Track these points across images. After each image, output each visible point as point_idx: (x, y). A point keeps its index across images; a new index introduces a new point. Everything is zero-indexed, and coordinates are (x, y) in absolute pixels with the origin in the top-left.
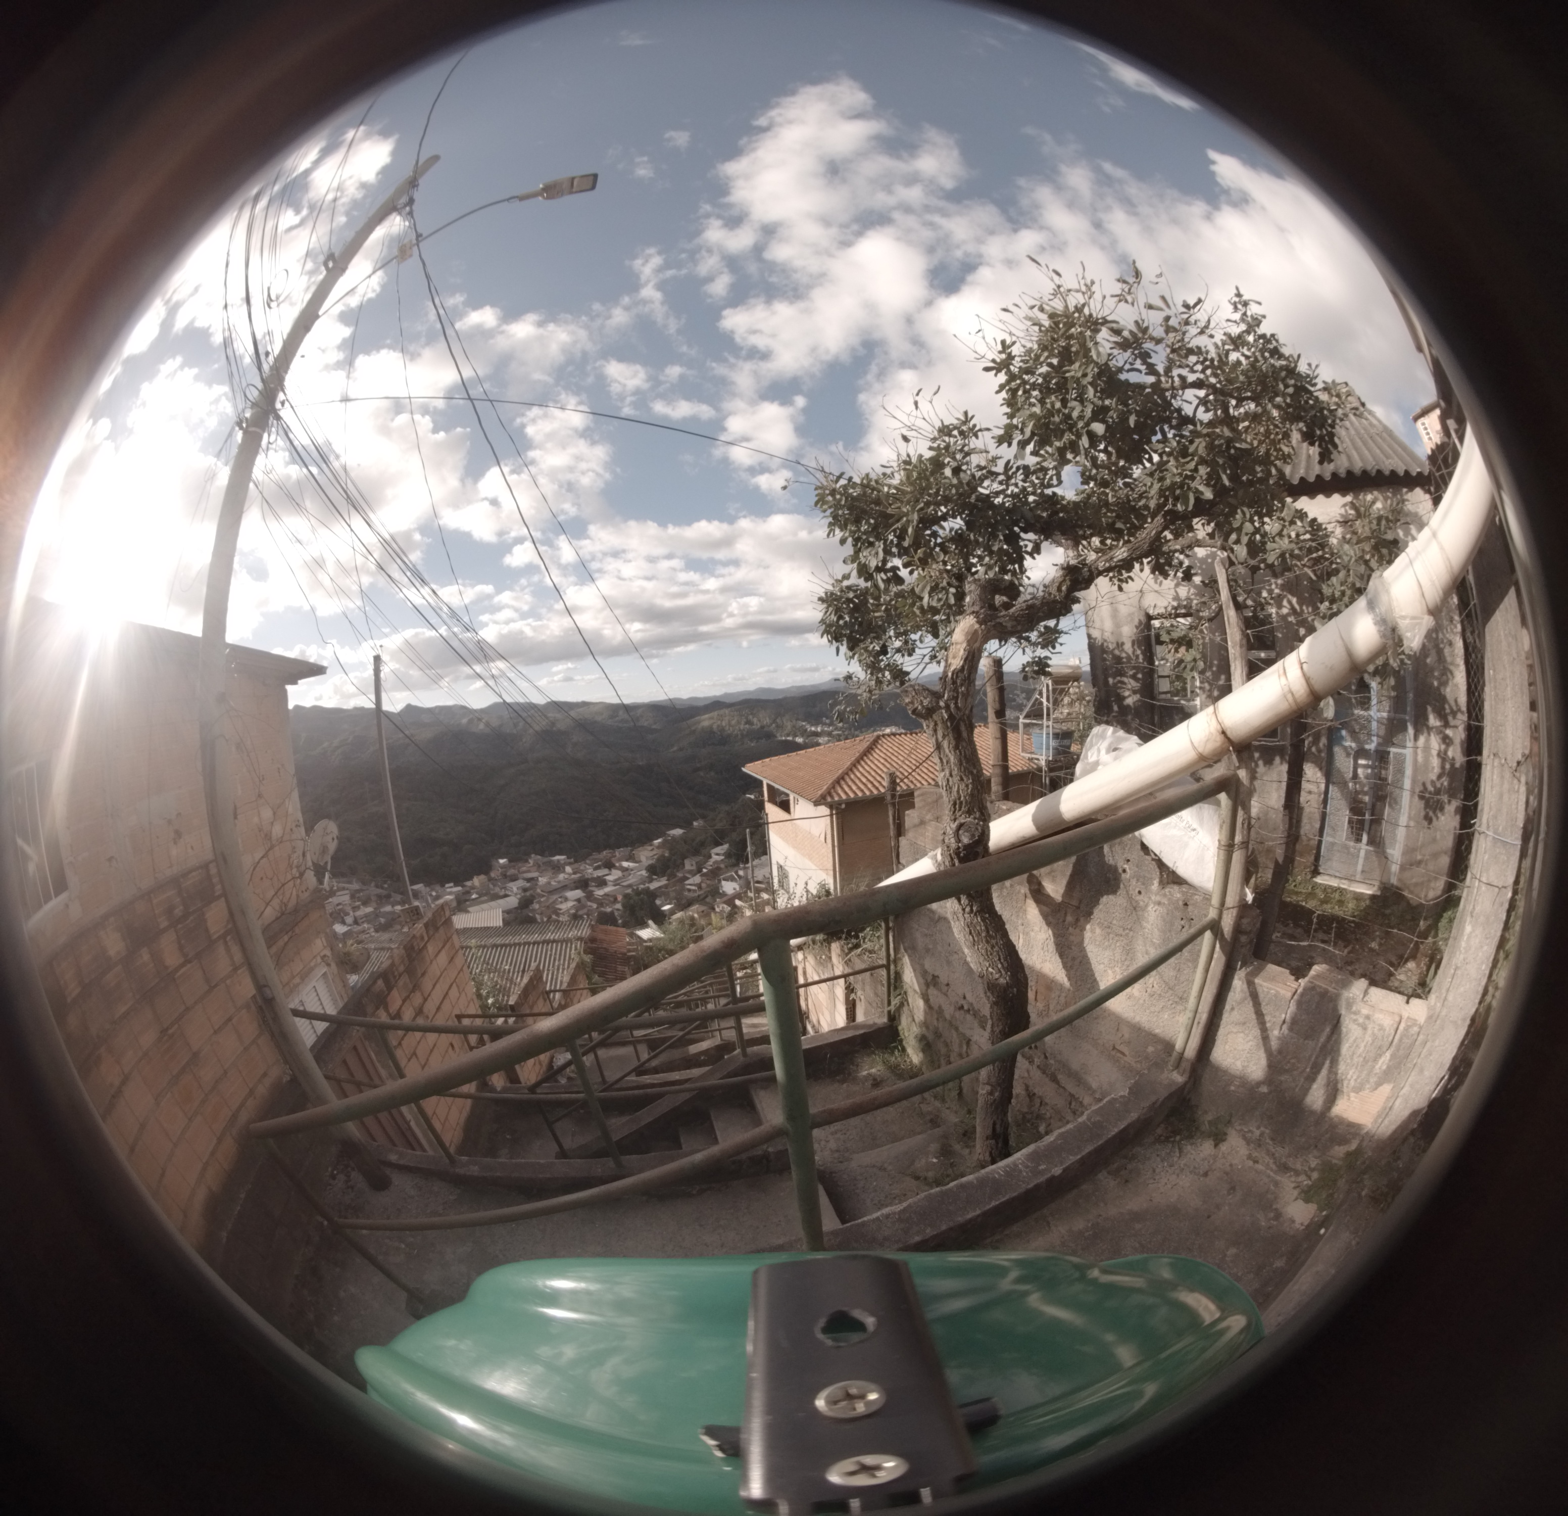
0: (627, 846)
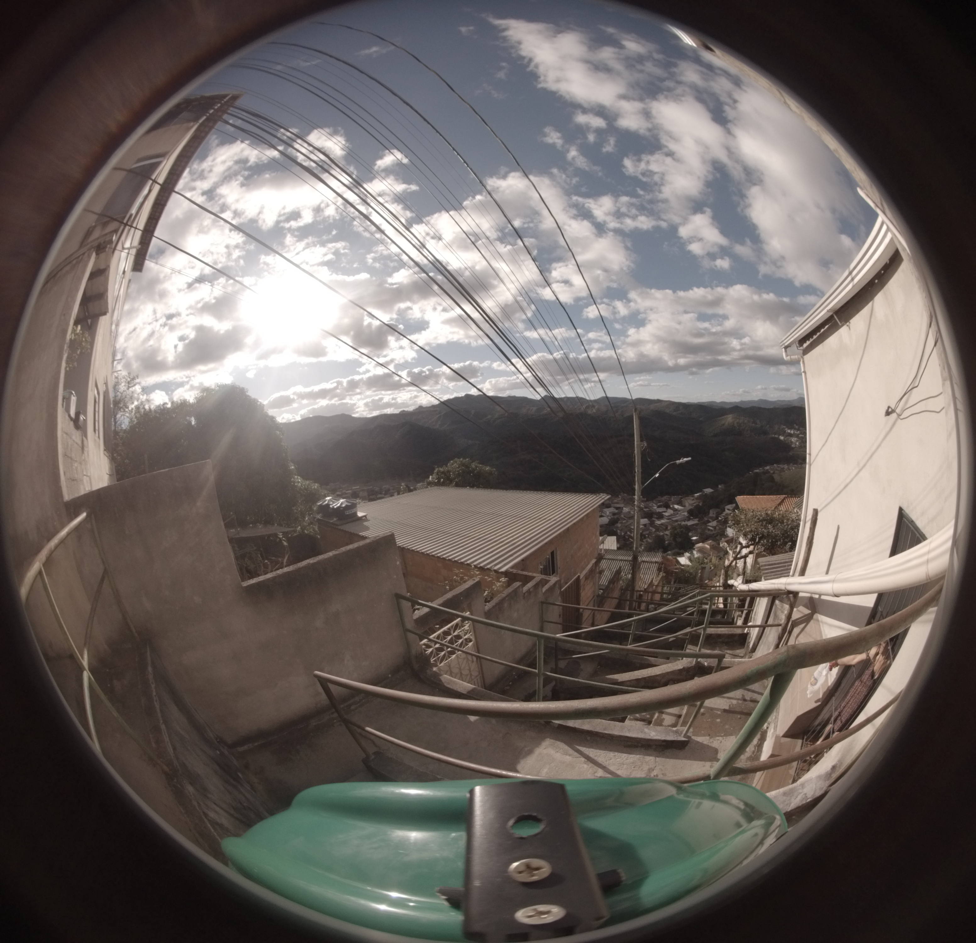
0: (679, 495)
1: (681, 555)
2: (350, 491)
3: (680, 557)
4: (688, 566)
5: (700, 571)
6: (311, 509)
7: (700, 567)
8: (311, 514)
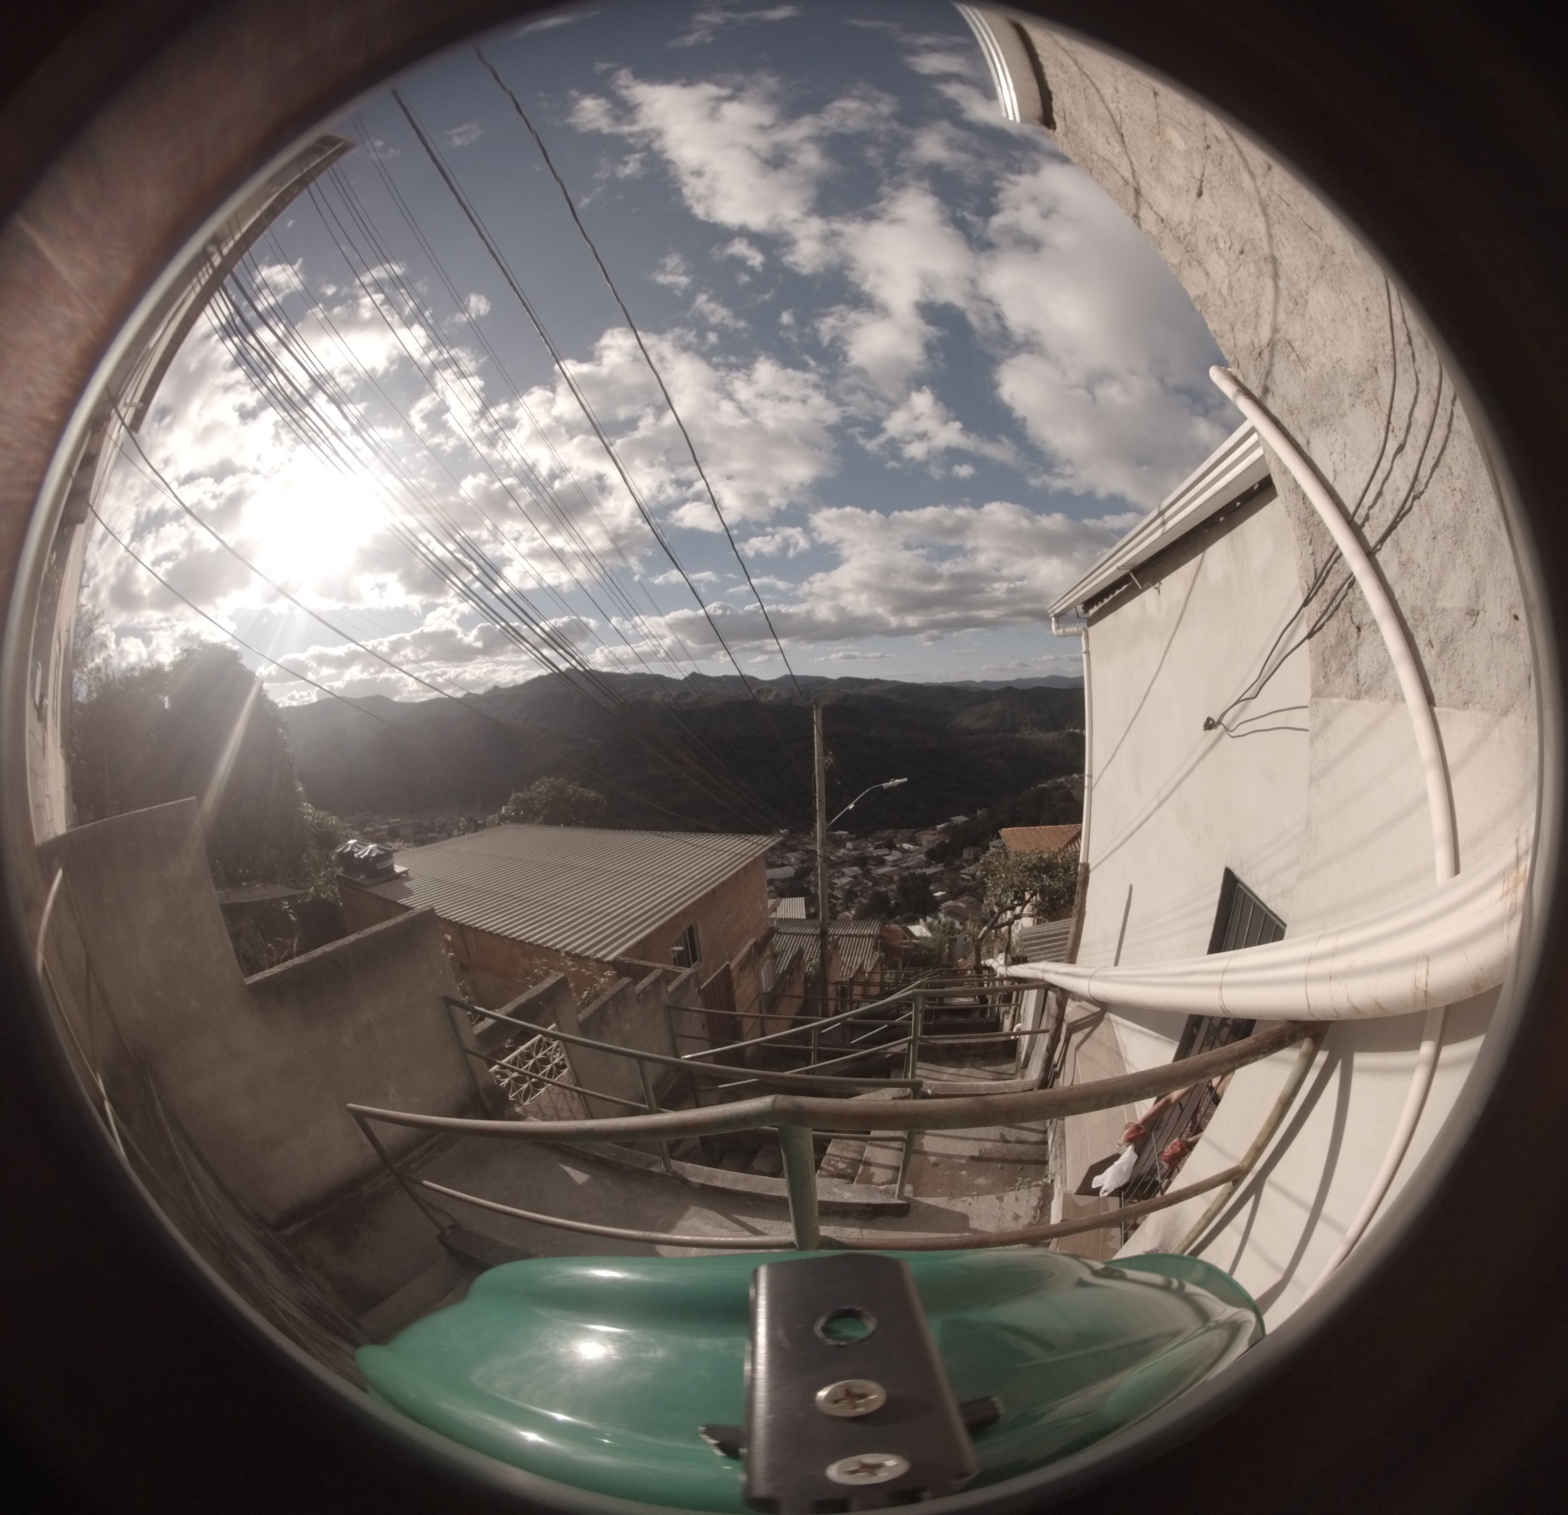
0: (909, 827)
1: (914, 921)
2: (387, 826)
3: (913, 924)
4: (926, 938)
5: (947, 945)
6: (328, 858)
7: (946, 939)
8: (328, 866)
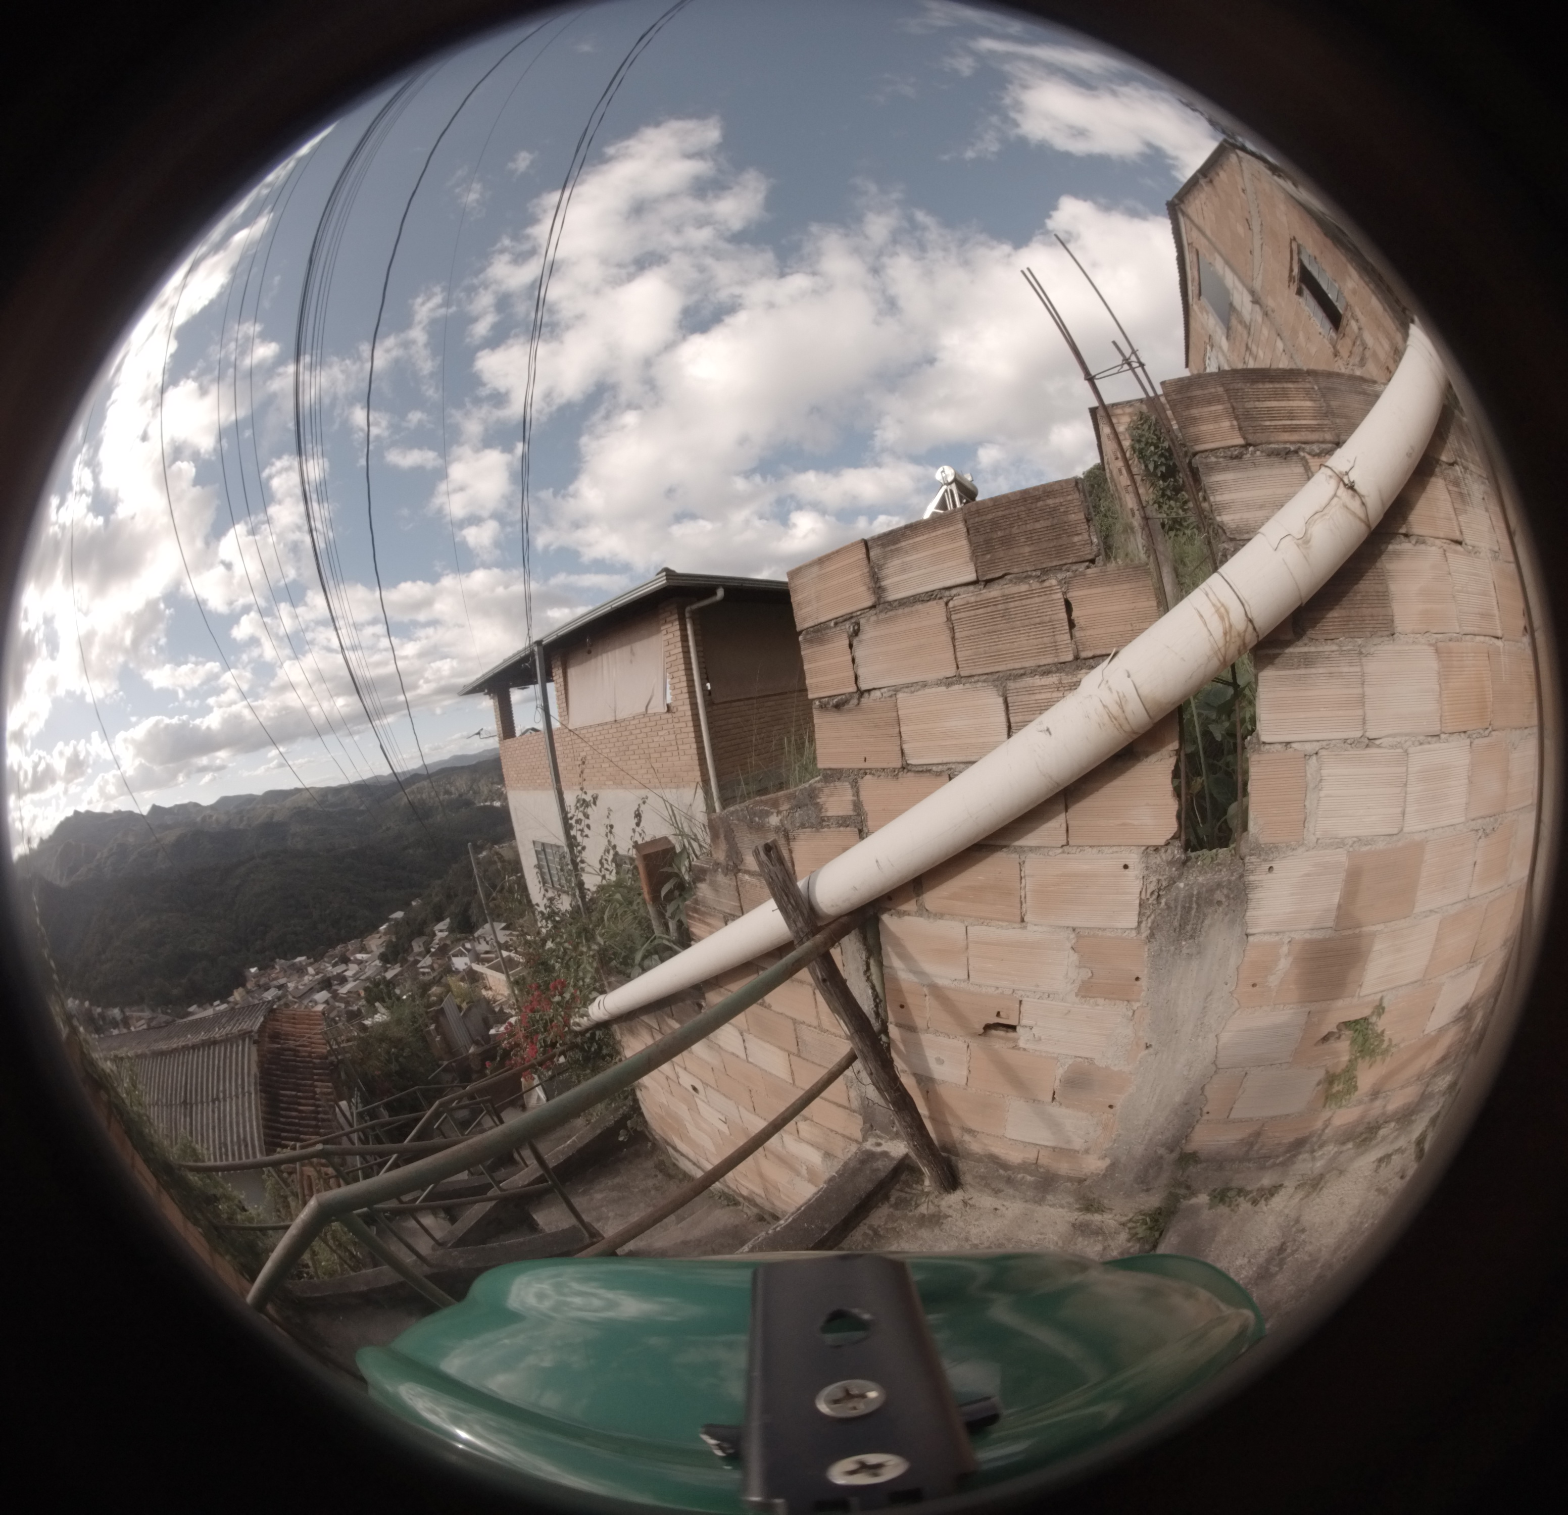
0: (356, 938)
